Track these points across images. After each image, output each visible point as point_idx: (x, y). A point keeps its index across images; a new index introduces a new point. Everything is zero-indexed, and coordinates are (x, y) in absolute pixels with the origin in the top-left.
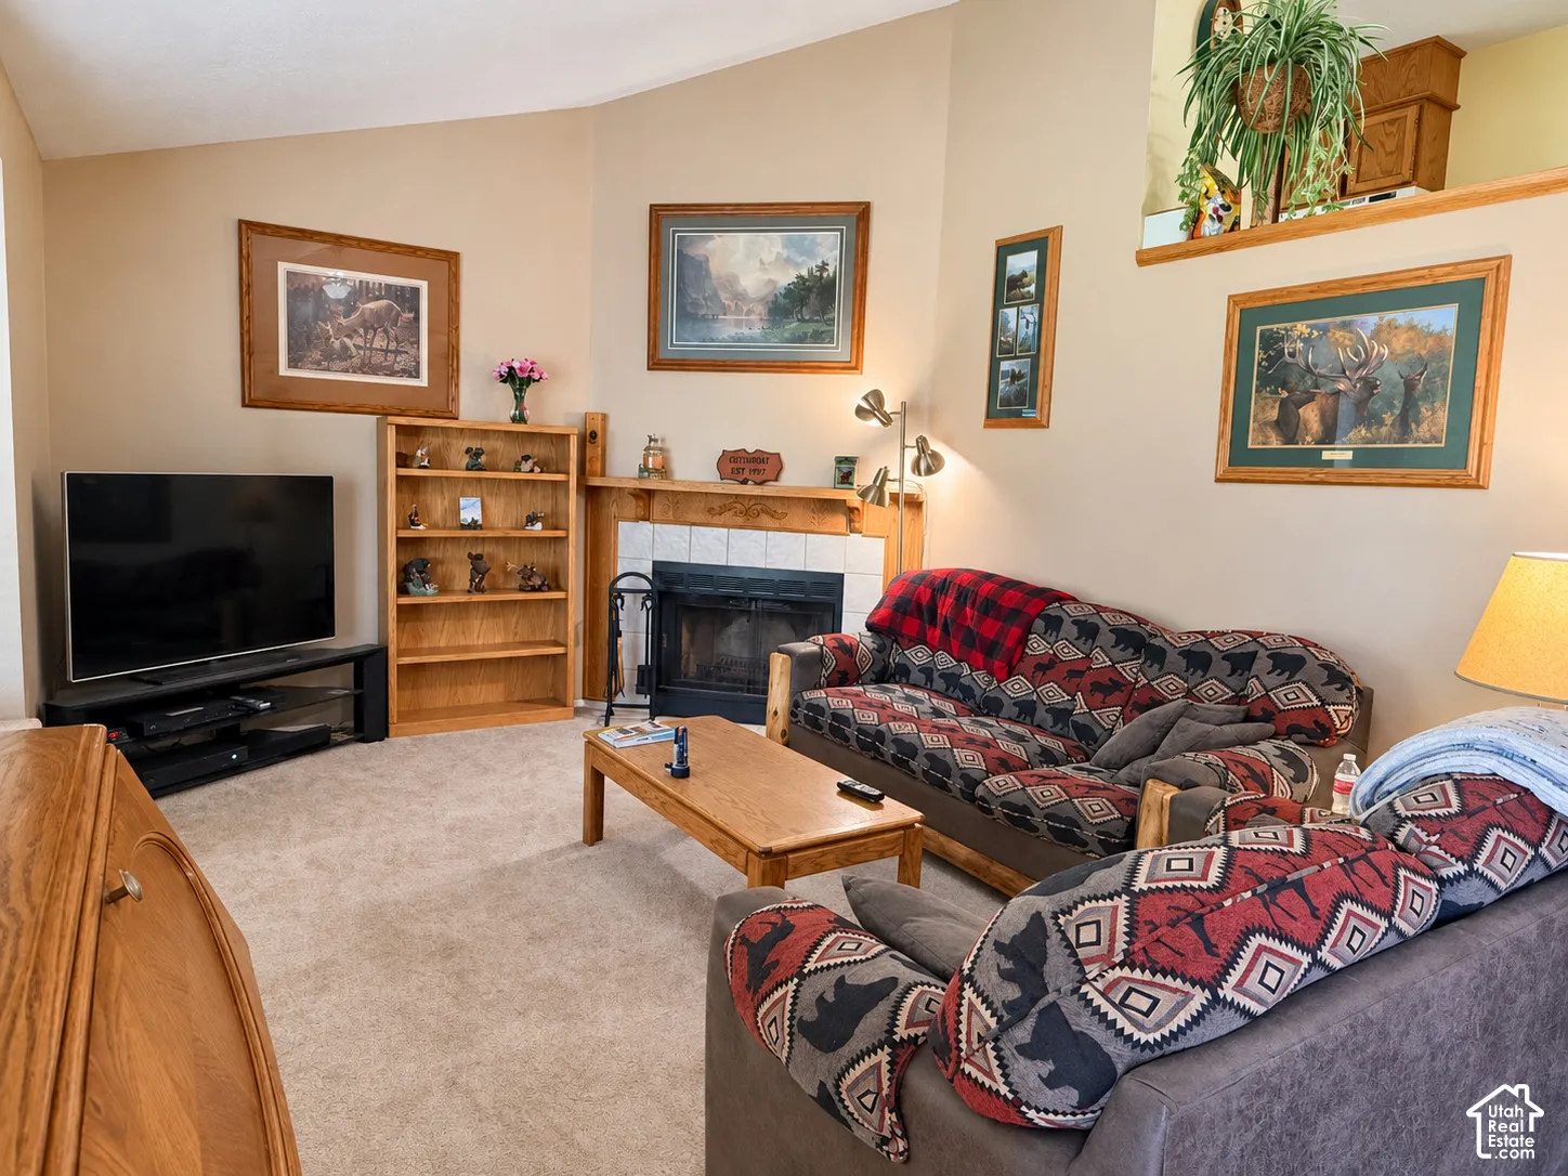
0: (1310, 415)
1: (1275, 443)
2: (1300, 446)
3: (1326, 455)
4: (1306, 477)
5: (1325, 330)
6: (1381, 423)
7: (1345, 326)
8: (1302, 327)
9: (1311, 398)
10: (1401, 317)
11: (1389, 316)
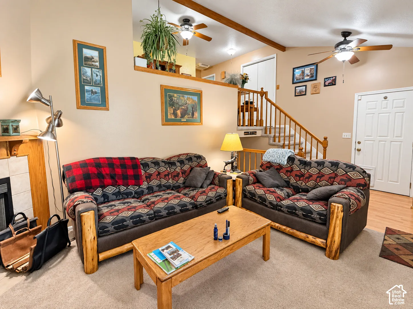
0: (179, 112)
1: (173, 118)
2: (177, 118)
3: (182, 120)
4: (179, 124)
5: (179, 96)
6: (189, 115)
7: (183, 97)
8: (175, 95)
9: (179, 109)
10: (191, 97)
11: (189, 96)
